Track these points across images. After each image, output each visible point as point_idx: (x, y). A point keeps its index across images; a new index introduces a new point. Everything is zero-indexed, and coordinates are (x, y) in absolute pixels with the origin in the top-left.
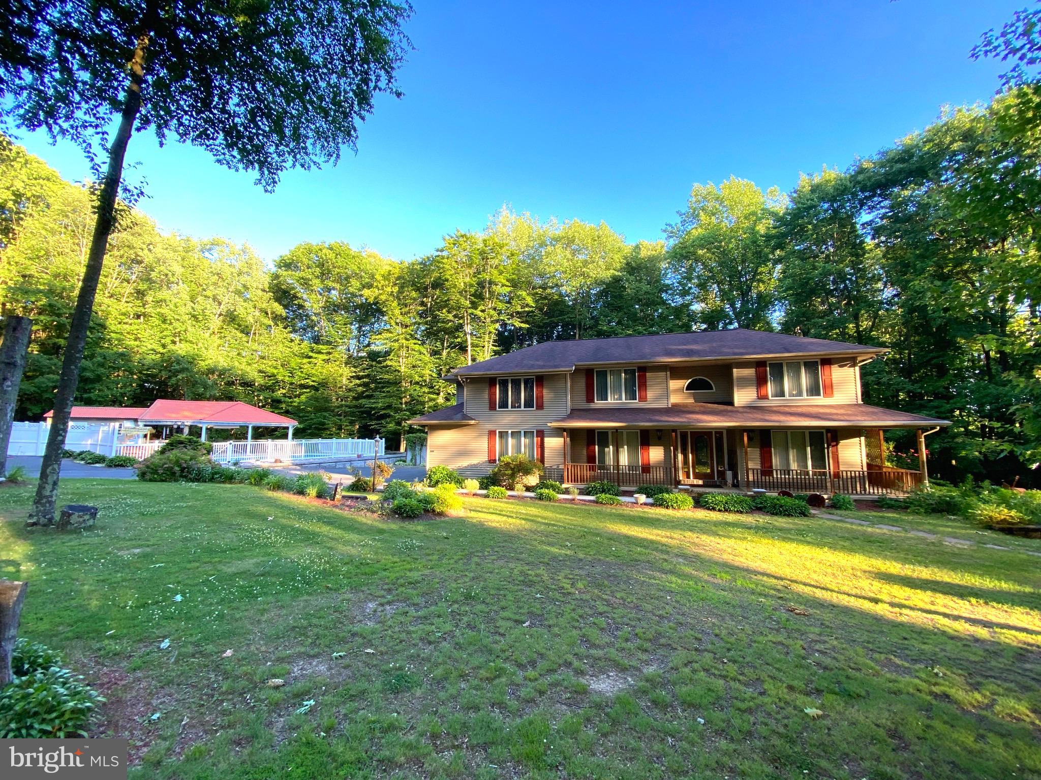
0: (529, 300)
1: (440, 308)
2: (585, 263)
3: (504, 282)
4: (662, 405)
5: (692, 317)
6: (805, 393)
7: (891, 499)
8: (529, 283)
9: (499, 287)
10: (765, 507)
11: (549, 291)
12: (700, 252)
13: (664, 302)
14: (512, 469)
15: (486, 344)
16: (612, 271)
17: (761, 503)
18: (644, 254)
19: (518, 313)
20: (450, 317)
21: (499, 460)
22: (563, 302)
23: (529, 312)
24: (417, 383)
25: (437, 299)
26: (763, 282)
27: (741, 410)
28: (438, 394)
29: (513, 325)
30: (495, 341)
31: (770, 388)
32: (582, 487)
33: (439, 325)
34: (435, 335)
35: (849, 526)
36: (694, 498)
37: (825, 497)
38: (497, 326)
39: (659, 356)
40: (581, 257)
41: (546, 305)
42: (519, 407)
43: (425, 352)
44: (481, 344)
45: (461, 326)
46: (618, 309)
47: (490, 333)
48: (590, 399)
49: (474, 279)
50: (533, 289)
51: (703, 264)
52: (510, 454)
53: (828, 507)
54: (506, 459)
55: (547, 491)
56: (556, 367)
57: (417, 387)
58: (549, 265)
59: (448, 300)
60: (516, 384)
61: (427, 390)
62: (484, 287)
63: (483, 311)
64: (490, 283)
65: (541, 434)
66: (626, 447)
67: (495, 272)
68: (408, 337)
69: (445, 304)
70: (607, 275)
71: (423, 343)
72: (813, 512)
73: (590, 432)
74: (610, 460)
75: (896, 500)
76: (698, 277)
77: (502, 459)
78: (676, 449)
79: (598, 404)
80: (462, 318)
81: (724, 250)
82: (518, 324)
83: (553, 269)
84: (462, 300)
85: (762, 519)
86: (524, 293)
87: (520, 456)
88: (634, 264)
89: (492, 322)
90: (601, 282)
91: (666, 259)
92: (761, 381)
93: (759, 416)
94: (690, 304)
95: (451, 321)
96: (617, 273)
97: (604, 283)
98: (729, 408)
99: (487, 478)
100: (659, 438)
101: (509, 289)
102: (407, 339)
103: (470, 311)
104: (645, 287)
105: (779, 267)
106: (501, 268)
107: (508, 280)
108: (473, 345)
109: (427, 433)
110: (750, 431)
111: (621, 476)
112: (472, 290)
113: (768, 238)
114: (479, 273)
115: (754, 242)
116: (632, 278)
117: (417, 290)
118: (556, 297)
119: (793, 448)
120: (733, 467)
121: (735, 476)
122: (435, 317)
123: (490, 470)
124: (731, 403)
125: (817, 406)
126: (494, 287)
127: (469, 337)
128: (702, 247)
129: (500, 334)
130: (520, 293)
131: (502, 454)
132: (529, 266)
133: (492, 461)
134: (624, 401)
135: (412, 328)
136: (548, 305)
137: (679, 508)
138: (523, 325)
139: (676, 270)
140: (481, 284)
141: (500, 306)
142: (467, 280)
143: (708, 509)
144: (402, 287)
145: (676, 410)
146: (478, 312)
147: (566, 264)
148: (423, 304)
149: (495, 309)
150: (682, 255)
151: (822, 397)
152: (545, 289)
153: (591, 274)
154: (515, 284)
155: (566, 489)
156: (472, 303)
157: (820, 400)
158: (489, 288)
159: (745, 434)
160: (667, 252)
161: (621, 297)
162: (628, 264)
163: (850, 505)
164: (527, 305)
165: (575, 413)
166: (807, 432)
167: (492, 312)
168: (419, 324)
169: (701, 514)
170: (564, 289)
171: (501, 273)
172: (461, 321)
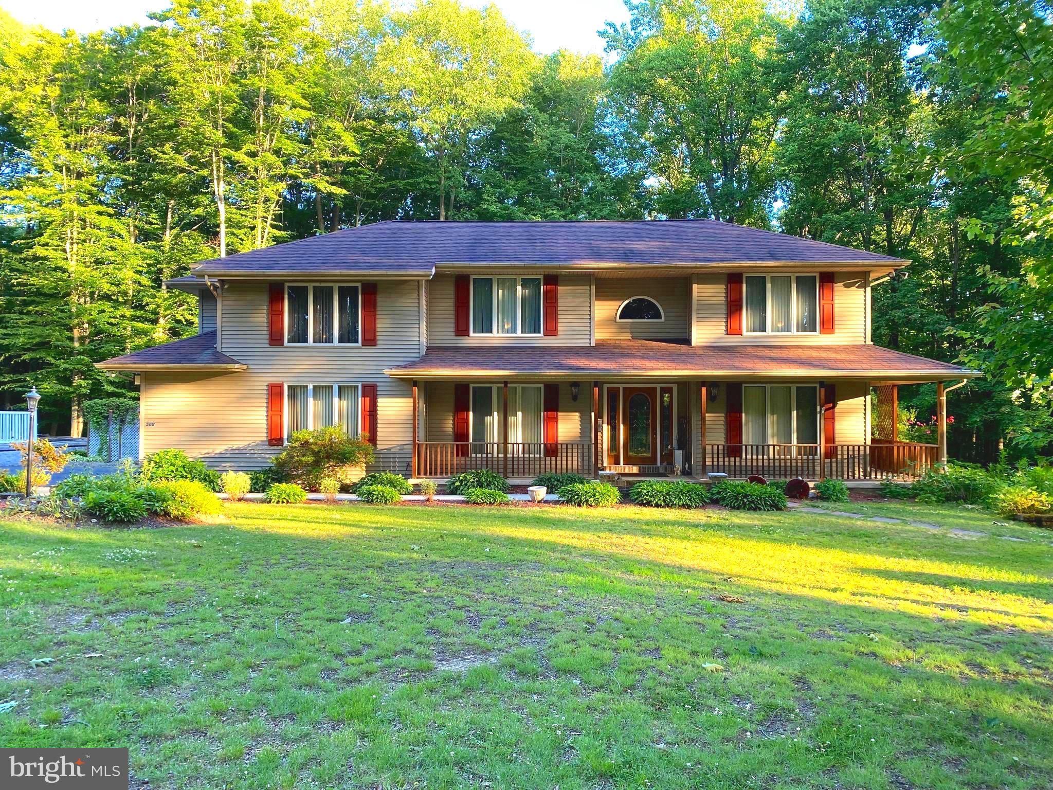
0: (349, 140)
1: (159, 142)
2: (459, 79)
3: (298, 98)
4: (582, 342)
5: (644, 199)
6: (794, 328)
7: (897, 485)
8: (349, 106)
9: (286, 108)
10: (723, 499)
11: (388, 126)
12: (661, 82)
13: (598, 168)
14: (316, 454)
15: (259, 223)
16: (507, 100)
17: (719, 493)
18: (565, 73)
19: (325, 164)
20: (181, 161)
21: (290, 437)
22: (415, 149)
23: (349, 164)
24: (107, 297)
25: (150, 120)
26: (759, 146)
27: (699, 352)
28: (155, 322)
29: (316, 189)
30: (277, 218)
31: (746, 318)
32: (443, 481)
33: (156, 176)
34: (146, 197)
35: (833, 520)
36: (621, 490)
37: (811, 485)
38: (282, 187)
39: (579, 257)
40: (452, 67)
41: (382, 152)
42: (330, 340)
43: (124, 233)
44: (248, 222)
45: (204, 182)
46: (518, 173)
47: (267, 200)
48: (462, 331)
49: (235, 86)
50: (356, 119)
51: (665, 105)
52: (311, 428)
53: (812, 499)
54: (303, 435)
55: (380, 487)
56: (400, 267)
57: (107, 306)
58: (390, 75)
59: (177, 125)
60: (323, 297)
61: (129, 313)
62: (253, 106)
63: (253, 155)
64: (270, 98)
65: (371, 392)
66: (520, 414)
67: (278, 77)
68: (85, 197)
69: (169, 133)
70: (499, 106)
71: (119, 215)
72: (789, 504)
73: (461, 388)
74: (493, 435)
75: (904, 487)
76: (656, 128)
77: (295, 435)
78: (599, 416)
79: (475, 339)
80: (207, 165)
81: (699, 83)
82: (324, 185)
83: (396, 83)
84: (208, 130)
85: (715, 515)
86: (338, 127)
87: (331, 429)
88: (547, 91)
89: (272, 178)
90: (490, 119)
91: (603, 88)
92: (733, 308)
93: (725, 361)
94: (642, 177)
95: (182, 171)
96: (517, 105)
97: (493, 121)
98: (683, 348)
99: (265, 472)
100: (575, 398)
101: (307, 114)
102: (82, 204)
103: (225, 152)
104: (566, 137)
105: (784, 121)
106: (292, 70)
107: (305, 96)
108: (230, 223)
109: (137, 389)
110: (712, 384)
111: (510, 462)
112: (230, 109)
113: (769, 68)
114: (244, 75)
115: (747, 74)
116: (543, 117)
117: (104, 97)
118: (402, 140)
119: (772, 414)
120: (685, 444)
121: (687, 458)
122: (145, 159)
123: (271, 458)
124: (688, 341)
125: (811, 347)
126: (276, 108)
127: (222, 206)
128: (664, 72)
129: (287, 207)
130: (329, 123)
131: (295, 426)
132: (348, 72)
133: (275, 440)
134: (520, 334)
135: (93, 179)
136: (388, 155)
137: (597, 505)
138: (336, 190)
139: (620, 111)
140: (248, 99)
141: (289, 147)
142: (219, 87)
143: (642, 504)
144: (68, 87)
145: (601, 350)
146: (240, 156)
147: (421, 75)
148: (116, 128)
149: (277, 152)
150: (630, 85)
151: (817, 333)
152: (380, 121)
153: (469, 101)
154: (319, 105)
155: (416, 485)
156: (229, 135)
157: (816, 339)
158: (266, 107)
159: (704, 390)
160: (606, 75)
161: (524, 151)
162: (536, 89)
163: (842, 494)
164: (345, 151)
165: (434, 354)
166: (794, 387)
167: (271, 158)
168: (111, 171)
169: (631, 512)
170: (416, 125)
171: (291, 80)
172: (205, 172)
